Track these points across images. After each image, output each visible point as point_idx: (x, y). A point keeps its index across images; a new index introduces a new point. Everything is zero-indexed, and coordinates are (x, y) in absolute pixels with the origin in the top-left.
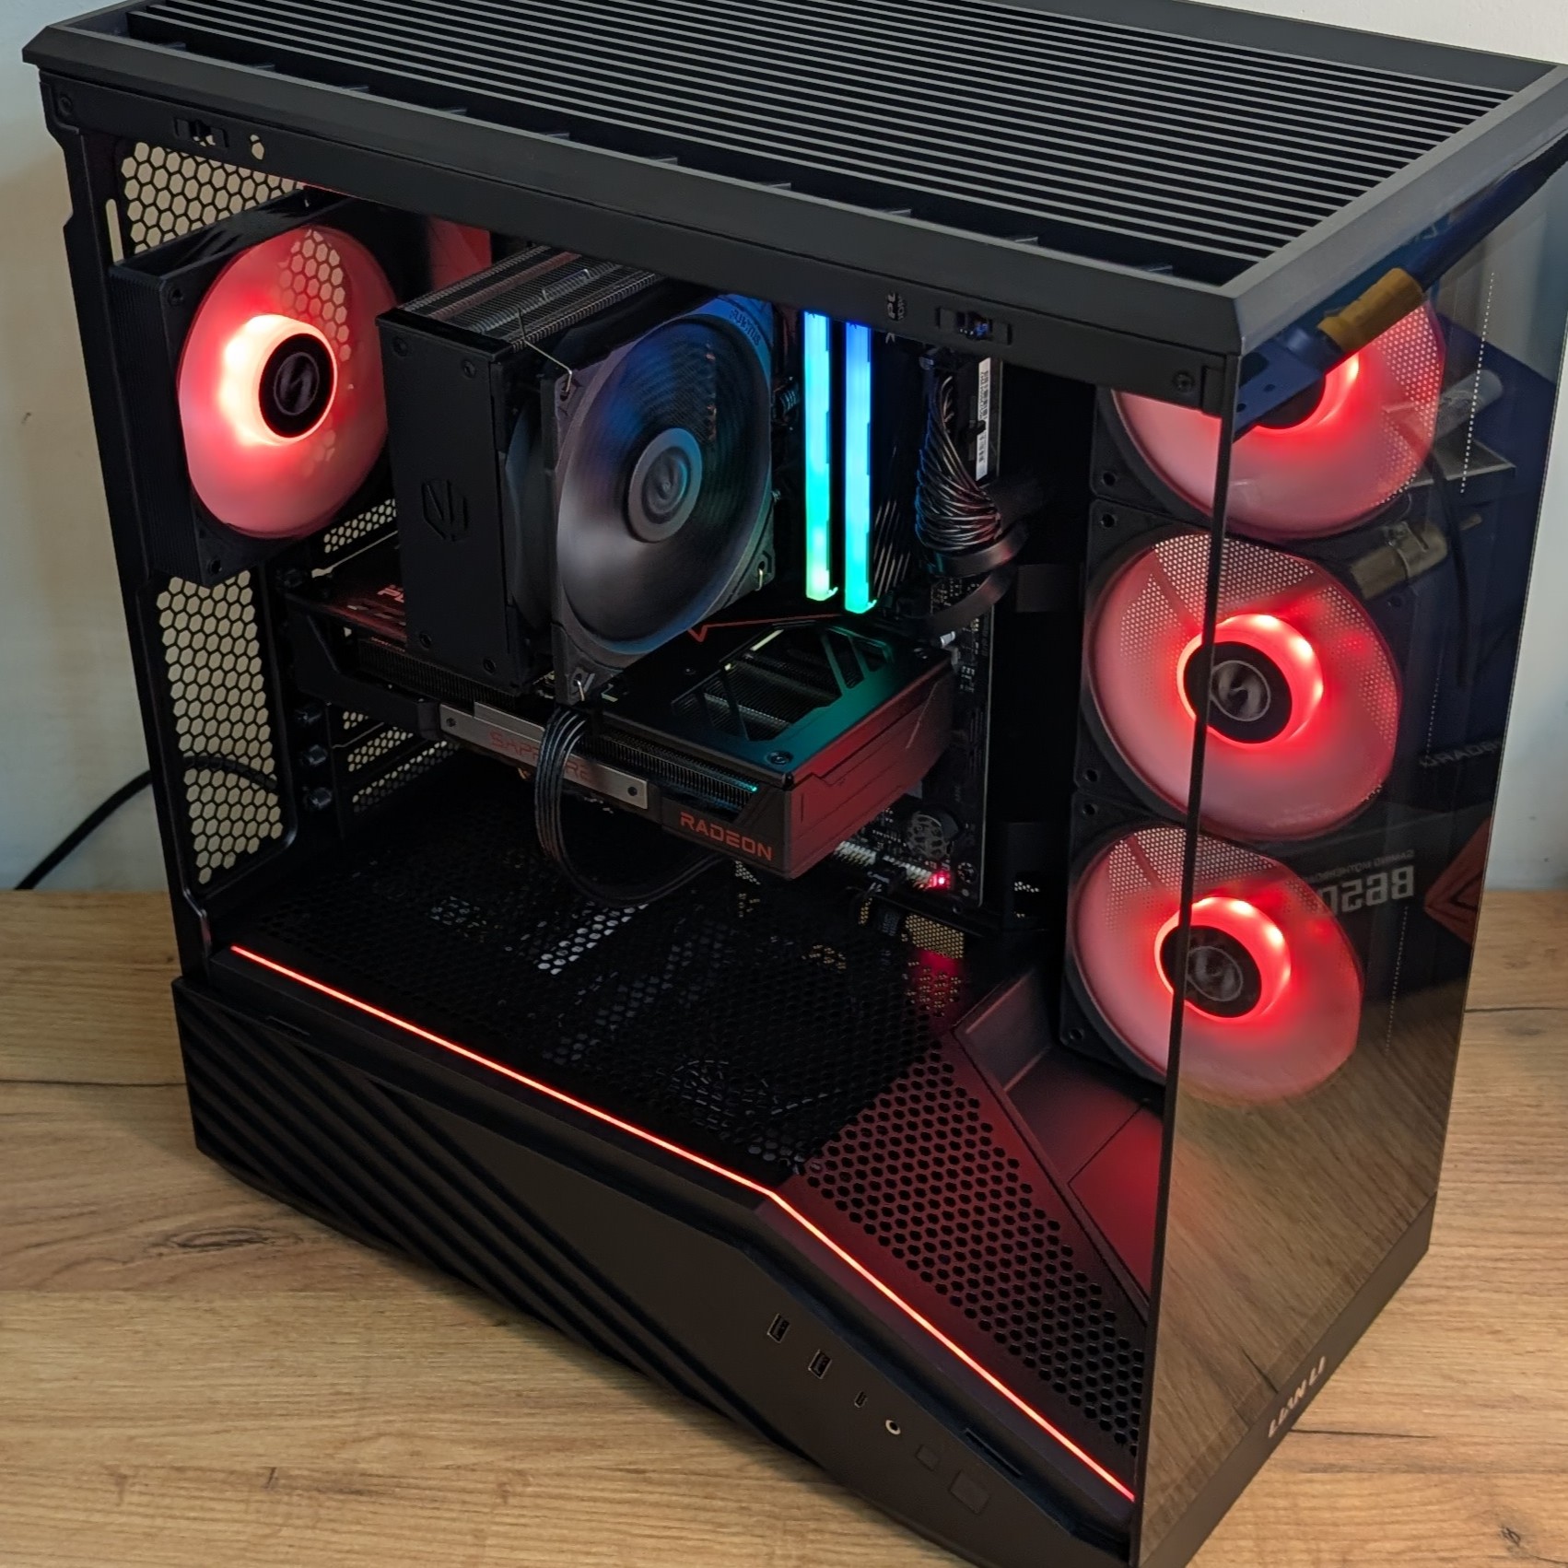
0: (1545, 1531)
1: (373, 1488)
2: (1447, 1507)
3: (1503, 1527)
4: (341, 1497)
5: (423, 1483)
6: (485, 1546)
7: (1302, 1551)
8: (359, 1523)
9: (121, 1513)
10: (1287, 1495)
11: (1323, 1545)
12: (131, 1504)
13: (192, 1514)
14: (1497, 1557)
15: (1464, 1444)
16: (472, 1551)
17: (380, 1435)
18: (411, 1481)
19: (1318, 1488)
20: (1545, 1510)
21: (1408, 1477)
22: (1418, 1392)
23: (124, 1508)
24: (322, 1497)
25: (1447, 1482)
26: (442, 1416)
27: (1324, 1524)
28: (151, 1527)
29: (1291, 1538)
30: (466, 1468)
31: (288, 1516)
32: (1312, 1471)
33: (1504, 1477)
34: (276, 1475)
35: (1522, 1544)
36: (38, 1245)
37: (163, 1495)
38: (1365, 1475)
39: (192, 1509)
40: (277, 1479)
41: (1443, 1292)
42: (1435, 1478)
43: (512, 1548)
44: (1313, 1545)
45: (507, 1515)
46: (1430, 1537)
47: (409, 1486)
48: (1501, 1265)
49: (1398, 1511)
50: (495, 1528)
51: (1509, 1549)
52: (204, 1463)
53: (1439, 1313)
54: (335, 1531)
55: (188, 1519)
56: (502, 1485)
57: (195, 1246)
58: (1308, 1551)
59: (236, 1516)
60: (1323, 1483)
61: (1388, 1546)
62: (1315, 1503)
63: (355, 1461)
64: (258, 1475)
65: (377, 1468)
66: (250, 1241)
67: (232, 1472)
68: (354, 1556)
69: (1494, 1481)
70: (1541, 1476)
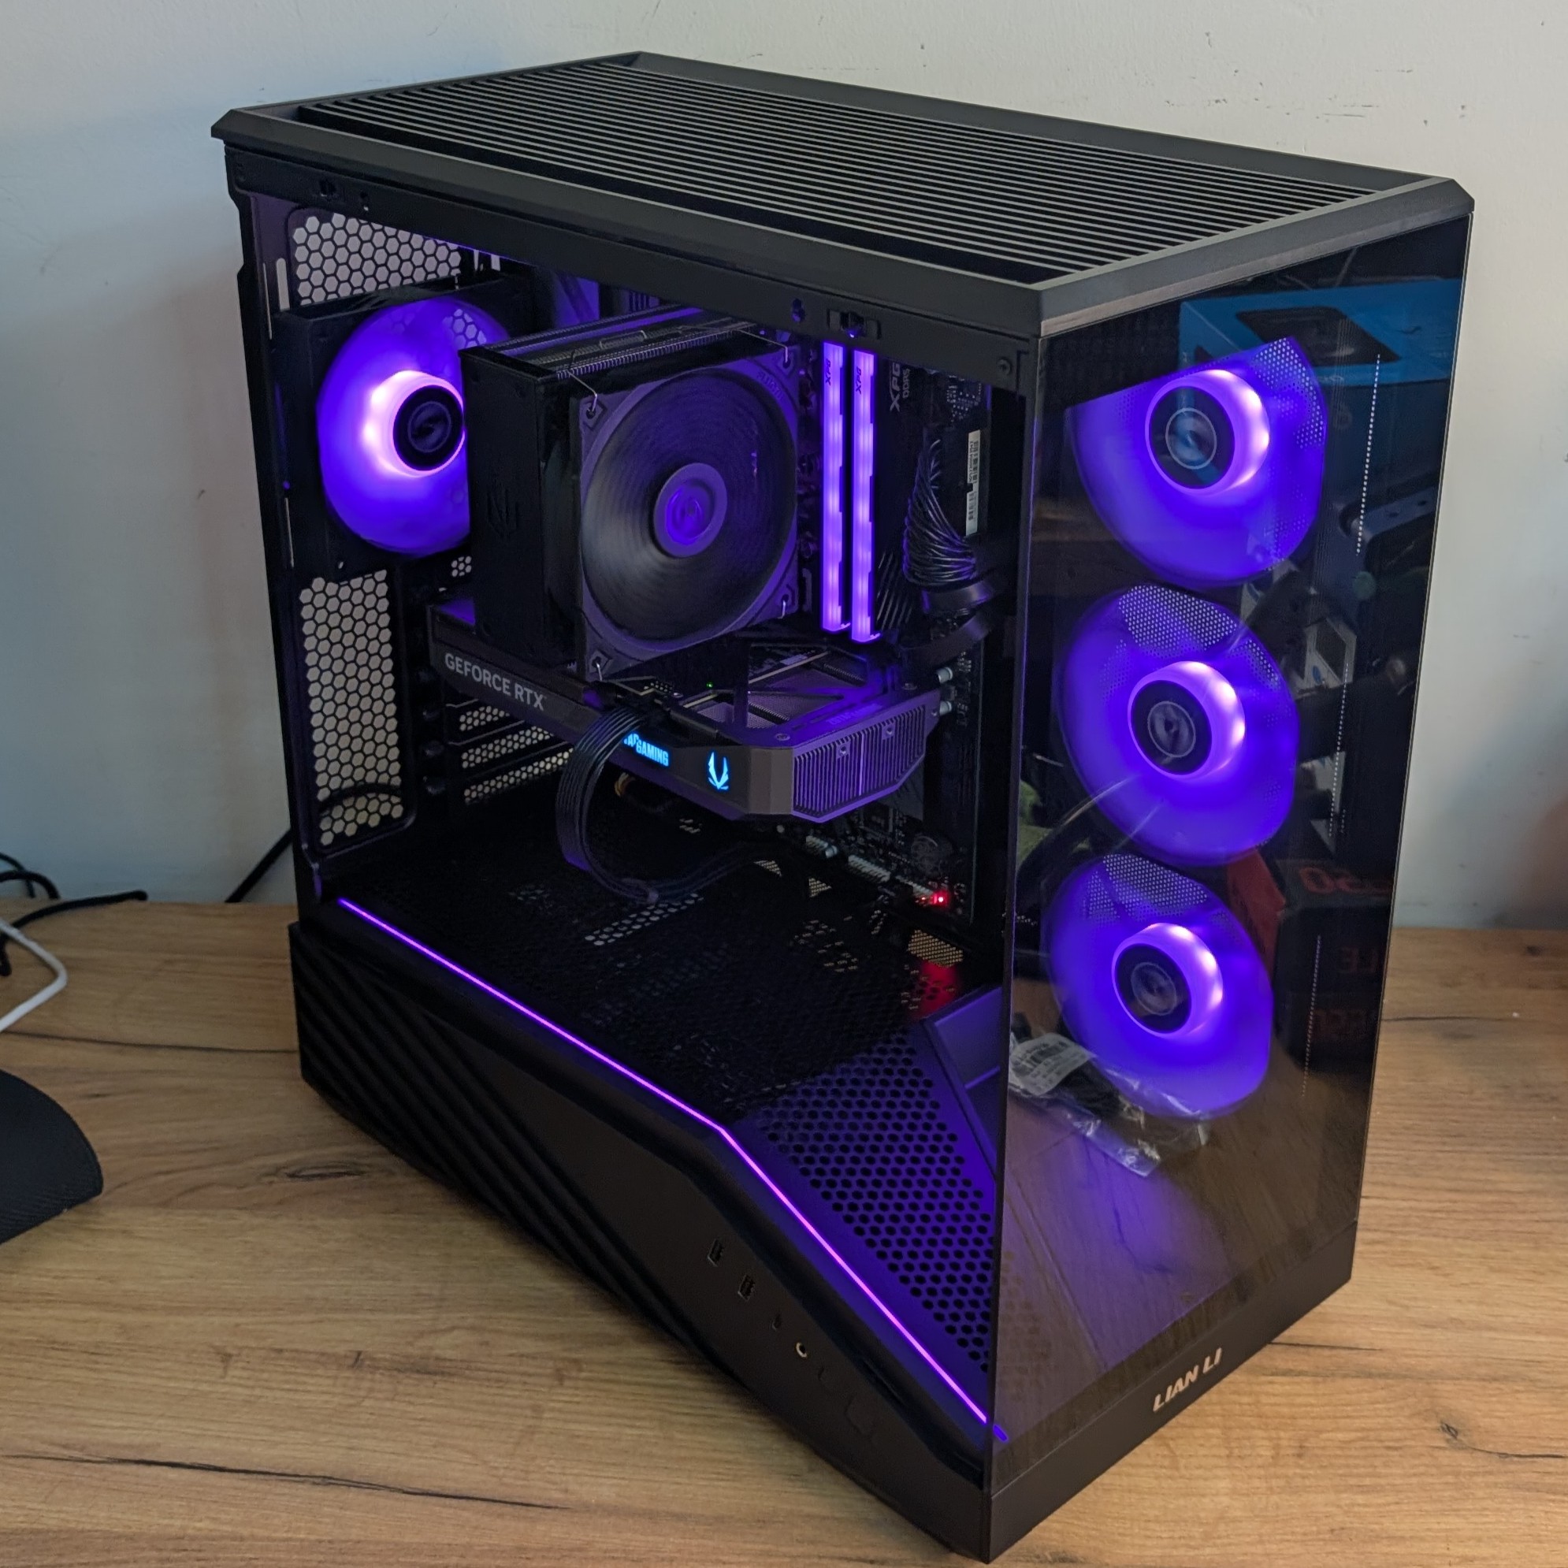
0: (1479, 1427)
1: (447, 1370)
2: (1392, 1405)
3: (1442, 1423)
4: (417, 1376)
5: (490, 1367)
6: (541, 1418)
7: (1263, 1438)
8: (431, 1397)
9: (225, 1384)
10: (1250, 1394)
11: (1282, 1434)
12: (234, 1377)
13: (287, 1386)
14: (1437, 1447)
15: (1407, 1356)
16: (531, 1422)
17: (453, 1328)
18: (479, 1365)
19: (1278, 1389)
20: (1480, 1411)
21: (1358, 1381)
22: (1366, 1313)
23: (228, 1379)
24: (401, 1376)
25: (1393, 1386)
26: (508, 1315)
27: (1283, 1417)
28: (251, 1396)
29: (1253, 1428)
30: (527, 1356)
31: (371, 1390)
32: (1273, 1374)
33: (1442, 1383)
34: (362, 1357)
35: (1459, 1437)
36: (168, 1173)
37: (263, 1371)
38: (1320, 1379)
39: (287, 1382)
40: (362, 1360)
41: (1389, 1235)
42: (1381, 1382)
43: (566, 1421)
44: (1273, 1434)
45: (564, 1395)
46: (1378, 1430)
47: (479, 1370)
48: (1439, 1215)
49: (1349, 1408)
50: (552, 1404)
51: (1448, 1441)
52: (300, 1347)
53: (1384, 1252)
54: (410, 1403)
55: (283, 1390)
56: (558, 1370)
57: (303, 1177)
58: (1270, 1439)
59: (325, 1389)
60: (1282, 1384)
61: (1340, 1436)
62: (1273, 1400)
63: (431, 1348)
64: (346, 1357)
65: (449, 1354)
66: (349, 1174)
67: (323, 1354)
68: (427, 1424)
69: (1434, 1386)
70: (1477, 1383)
